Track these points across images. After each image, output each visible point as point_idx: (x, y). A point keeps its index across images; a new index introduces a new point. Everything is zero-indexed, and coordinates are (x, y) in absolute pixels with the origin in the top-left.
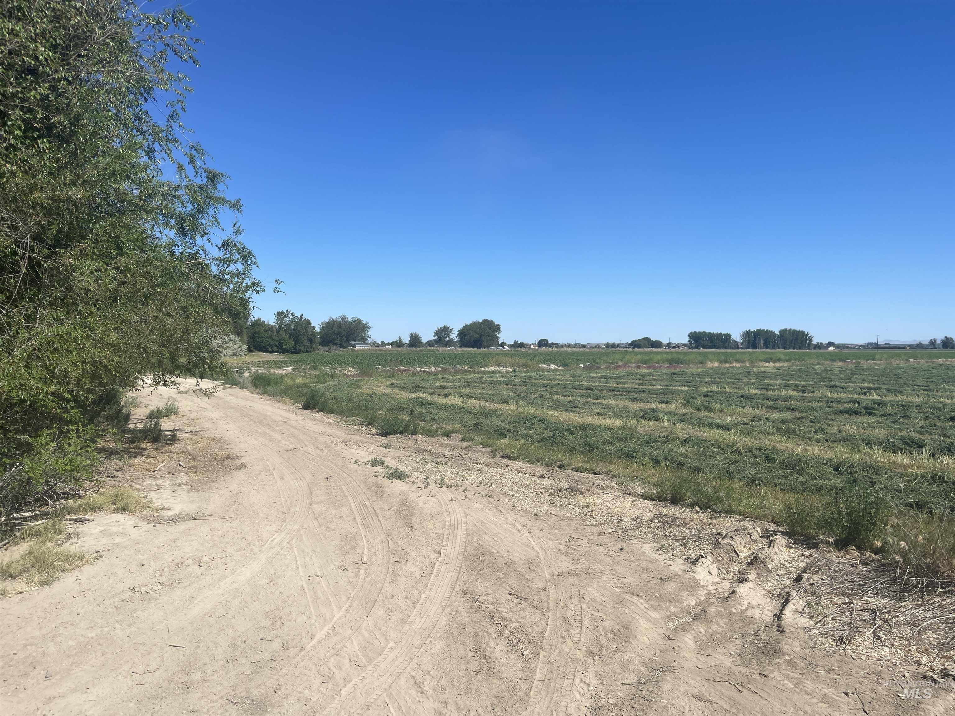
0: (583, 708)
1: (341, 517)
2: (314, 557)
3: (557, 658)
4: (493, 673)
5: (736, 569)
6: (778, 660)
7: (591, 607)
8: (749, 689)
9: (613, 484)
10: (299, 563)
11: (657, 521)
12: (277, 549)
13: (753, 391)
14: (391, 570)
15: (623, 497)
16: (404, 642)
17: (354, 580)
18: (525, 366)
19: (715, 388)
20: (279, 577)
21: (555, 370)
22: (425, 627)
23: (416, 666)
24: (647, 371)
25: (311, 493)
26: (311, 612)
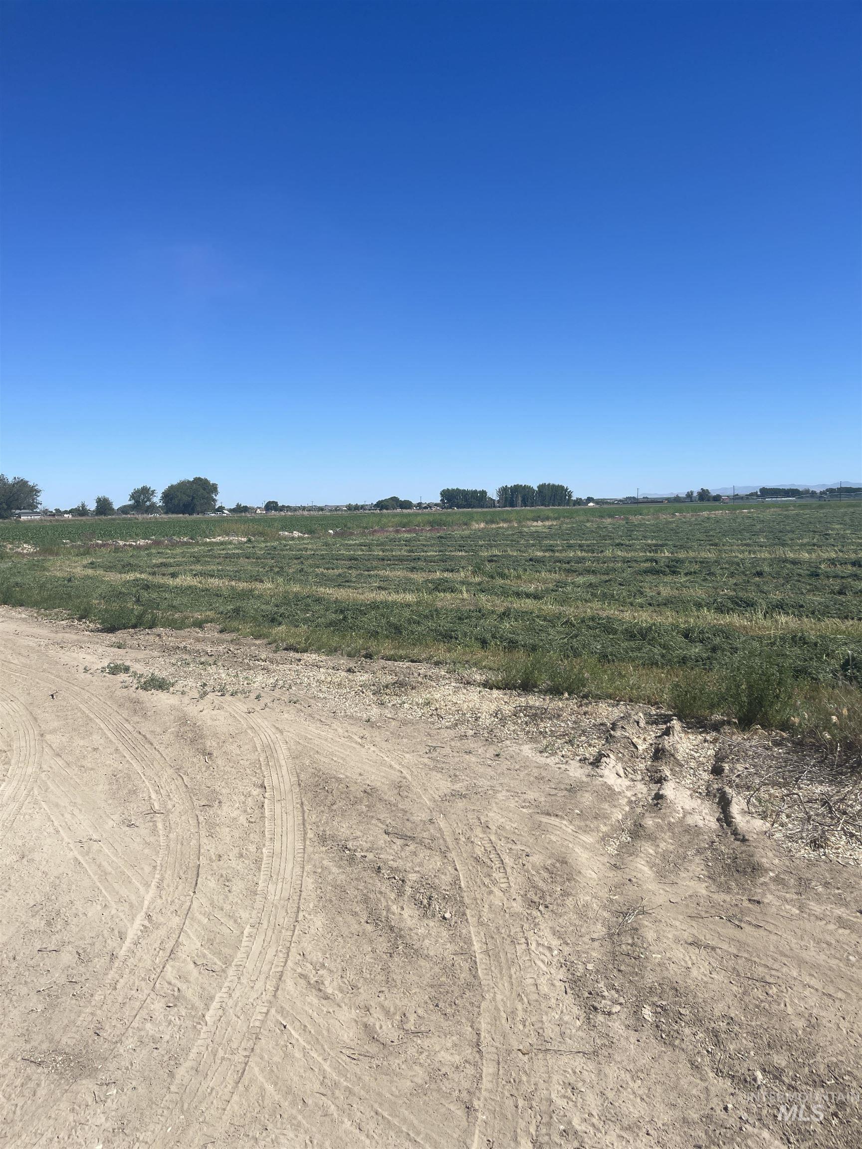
0: (558, 984)
1: (95, 749)
2: (76, 812)
3: (491, 916)
4: (414, 953)
5: (642, 766)
6: (762, 879)
7: (503, 839)
8: (750, 923)
9: (443, 673)
10: (56, 823)
11: (522, 715)
12: (13, 806)
13: (540, 554)
14: (201, 819)
15: (465, 688)
16: (265, 923)
17: (152, 839)
18: (261, 534)
19: (496, 552)
20: (32, 850)
21: (299, 538)
22: (285, 895)
23: (298, 957)
24: (409, 536)
25: (35, 719)
26: (105, 897)
